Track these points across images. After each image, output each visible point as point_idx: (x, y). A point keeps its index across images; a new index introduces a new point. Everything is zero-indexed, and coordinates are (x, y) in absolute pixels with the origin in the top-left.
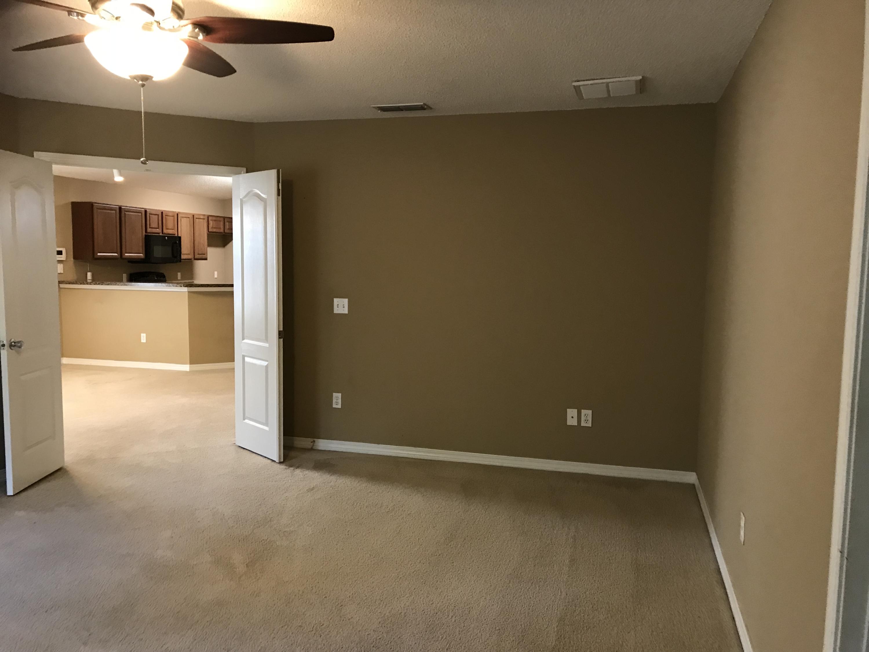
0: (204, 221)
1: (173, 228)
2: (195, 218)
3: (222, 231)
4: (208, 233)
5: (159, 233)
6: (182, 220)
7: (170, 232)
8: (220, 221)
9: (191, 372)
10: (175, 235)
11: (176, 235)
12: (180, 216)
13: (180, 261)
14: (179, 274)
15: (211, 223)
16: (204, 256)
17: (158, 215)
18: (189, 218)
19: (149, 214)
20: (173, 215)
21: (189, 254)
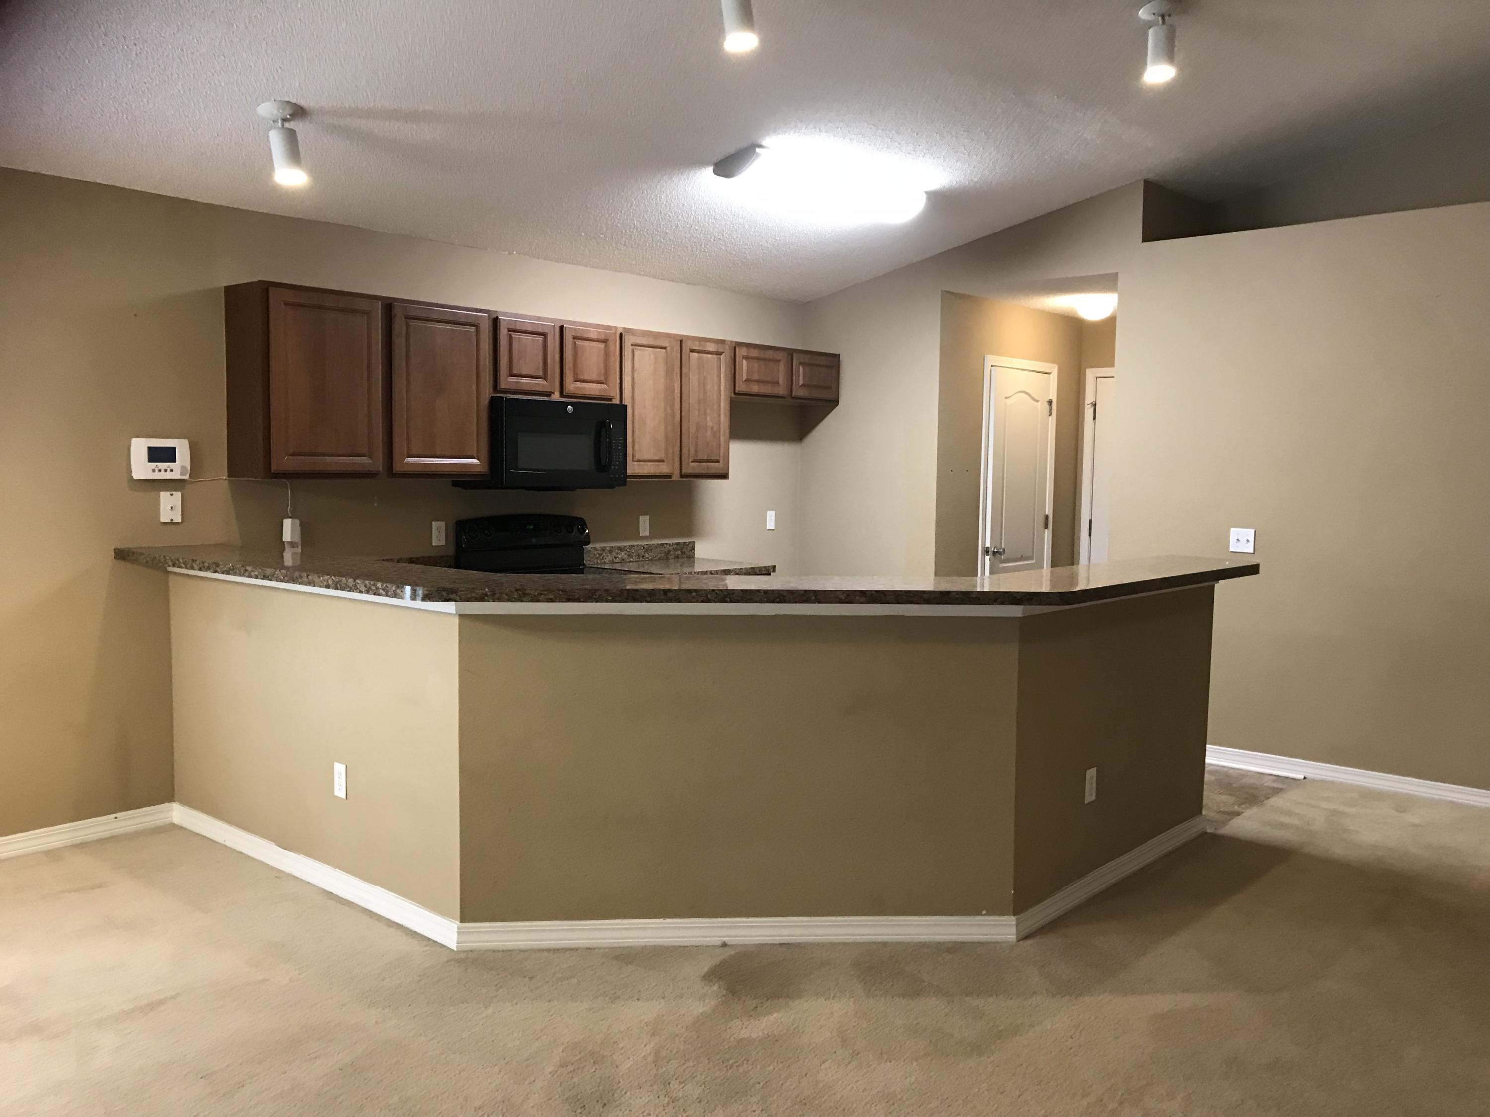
1: (602, 379)
2: (686, 349)
3: (781, 390)
4: (733, 395)
5: (549, 394)
6: (637, 353)
7: (593, 389)
8: (779, 361)
10: (611, 400)
11: (616, 401)
12: (628, 341)
13: (625, 484)
14: (644, 523)
15: (744, 366)
16: (714, 468)
17: (544, 335)
18: (665, 348)
19: (510, 330)
20: (602, 337)
21: (663, 461)
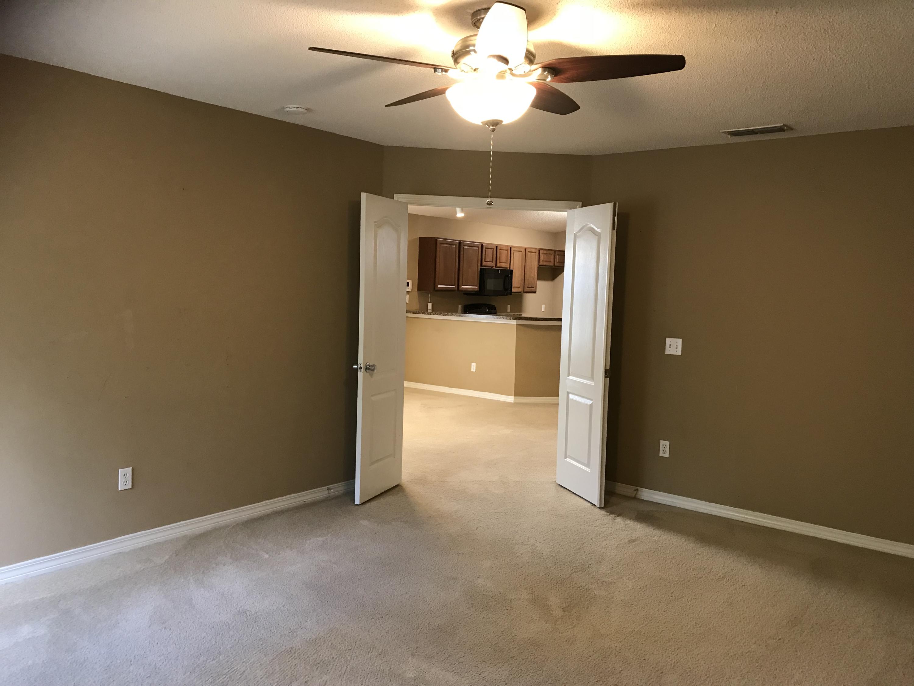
0: (535, 255)
1: (506, 262)
2: (527, 252)
3: (552, 264)
4: (538, 266)
5: (493, 267)
6: (515, 253)
7: (503, 265)
8: (551, 254)
9: (515, 404)
10: (507, 268)
11: (509, 269)
12: (513, 249)
13: (511, 294)
14: (509, 306)
15: (542, 256)
16: (533, 289)
17: (493, 249)
18: (521, 251)
19: (485, 248)
20: (506, 249)
21: (519, 287)
